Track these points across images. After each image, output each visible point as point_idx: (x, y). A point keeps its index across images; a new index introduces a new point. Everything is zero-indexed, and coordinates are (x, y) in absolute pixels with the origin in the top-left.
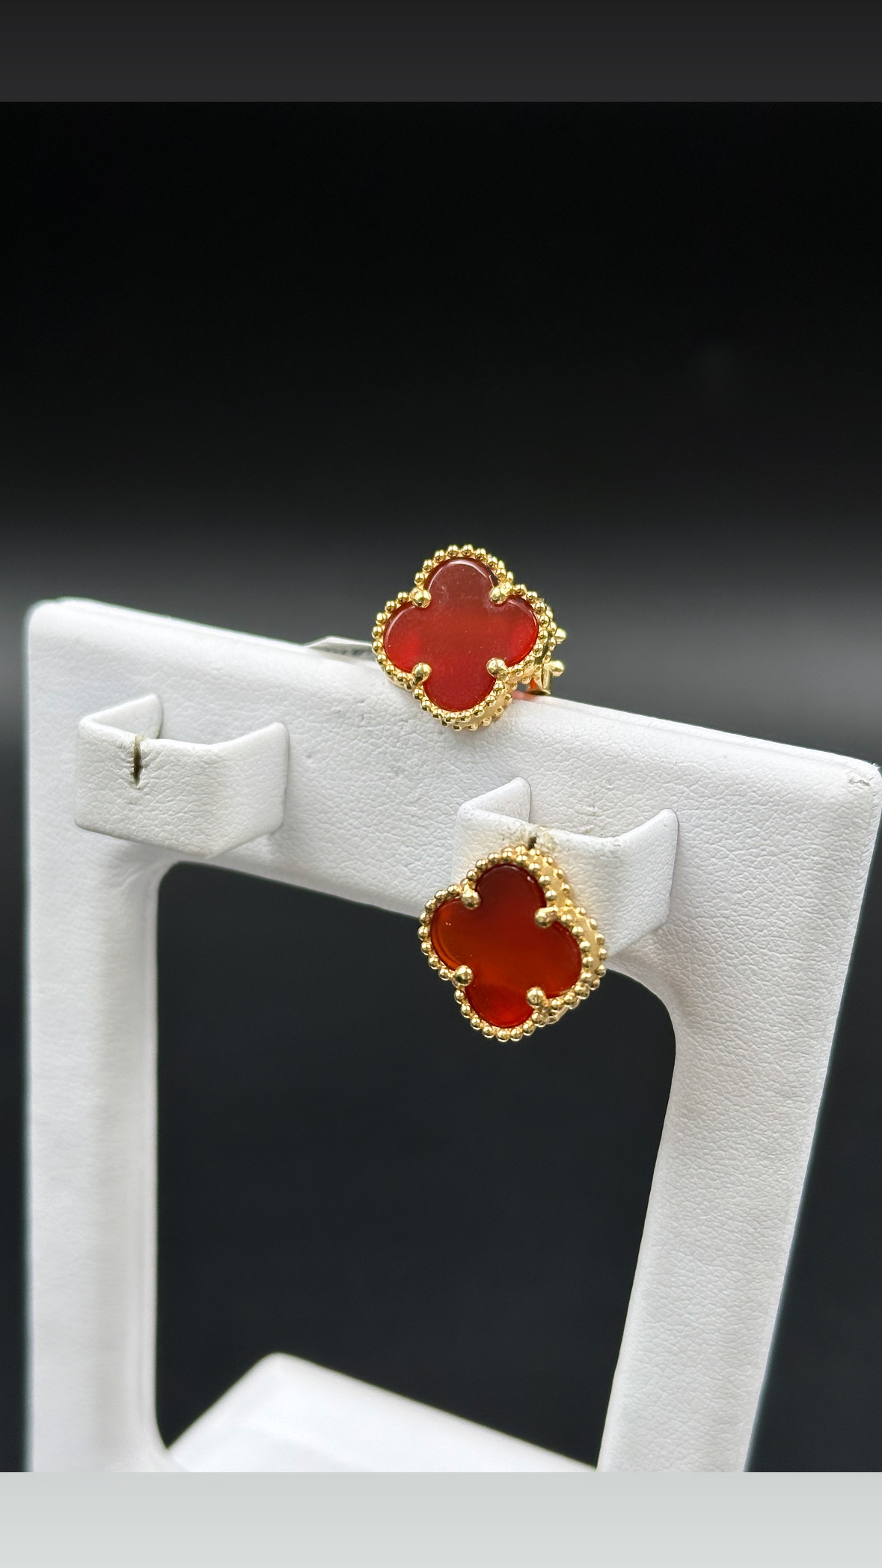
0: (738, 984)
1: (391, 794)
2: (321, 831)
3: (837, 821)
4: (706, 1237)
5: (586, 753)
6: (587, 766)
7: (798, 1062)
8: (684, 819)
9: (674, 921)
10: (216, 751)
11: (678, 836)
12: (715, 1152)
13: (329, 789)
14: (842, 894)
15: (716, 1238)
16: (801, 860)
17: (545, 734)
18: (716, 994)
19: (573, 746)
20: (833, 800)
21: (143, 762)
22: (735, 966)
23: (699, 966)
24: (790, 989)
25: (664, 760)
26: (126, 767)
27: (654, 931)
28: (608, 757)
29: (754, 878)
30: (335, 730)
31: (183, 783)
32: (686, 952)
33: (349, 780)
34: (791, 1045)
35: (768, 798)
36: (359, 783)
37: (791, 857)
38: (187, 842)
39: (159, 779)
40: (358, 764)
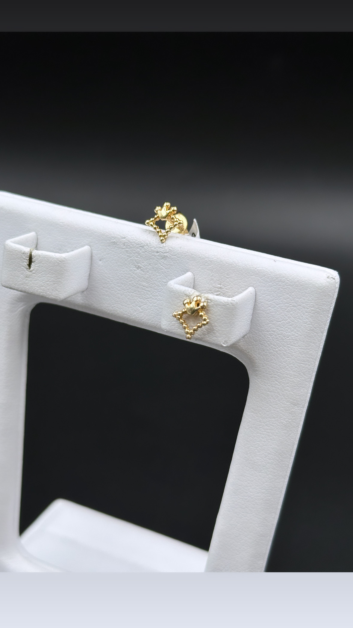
0: (277, 359)
1: (135, 277)
2: (104, 291)
3: (322, 294)
4: (259, 461)
5: (219, 263)
6: (219, 268)
7: (300, 391)
8: (258, 291)
9: (252, 333)
10: (64, 257)
11: (255, 298)
12: (265, 427)
13: (108, 274)
14: (322, 323)
15: (263, 462)
16: (306, 309)
17: (201, 254)
18: (268, 363)
19: (213, 259)
20: (320, 285)
21: (33, 260)
22: (277, 352)
23: (262, 351)
24: (298, 361)
25: (251, 266)
26: (25, 262)
27: (243, 337)
28: (227, 265)
29: (286, 316)
30: (112, 250)
31: (50, 269)
32: (256, 345)
33: (117, 271)
34: (298, 384)
35: (293, 283)
36: (121, 272)
37: (302, 308)
38: (50, 294)
39: (39, 267)
40: (121, 264)
